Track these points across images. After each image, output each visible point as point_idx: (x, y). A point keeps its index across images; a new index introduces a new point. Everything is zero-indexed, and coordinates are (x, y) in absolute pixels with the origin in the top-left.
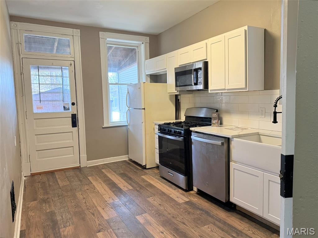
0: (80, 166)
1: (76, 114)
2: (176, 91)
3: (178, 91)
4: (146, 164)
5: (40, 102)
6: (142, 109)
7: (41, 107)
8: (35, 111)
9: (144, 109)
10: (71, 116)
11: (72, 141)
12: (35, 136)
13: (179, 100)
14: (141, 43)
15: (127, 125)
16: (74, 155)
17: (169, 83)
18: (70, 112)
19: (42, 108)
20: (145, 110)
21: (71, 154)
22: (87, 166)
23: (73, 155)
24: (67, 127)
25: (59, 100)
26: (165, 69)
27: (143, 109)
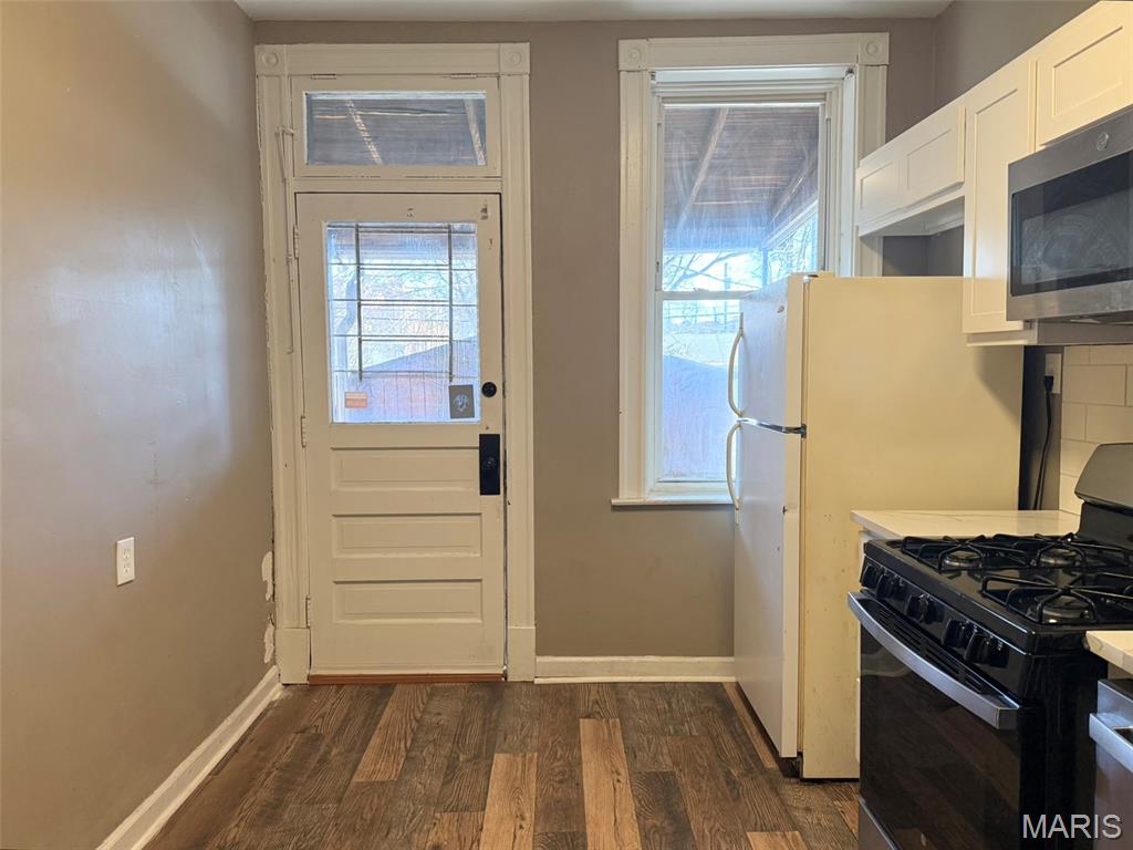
0: (505, 675)
1: (498, 436)
2: (1017, 325)
3: (1028, 323)
4: (800, 754)
5: (361, 378)
6: (789, 430)
7: (363, 400)
8: (341, 415)
9: (801, 431)
10: (478, 445)
11: (478, 555)
12: (334, 520)
13: (1049, 381)
14: (842, 72)
15: (732, 505)
16: (482, 619)
17: (977, 275)
18: (473, 426)
19: (363, 404)
20: (804, 435)
21: (470, 614)
22: (537, 681)
23: (480, 621)
24: (460, 489)
25: (433, 369)
26: (960, 184)
27: (796, 430)
